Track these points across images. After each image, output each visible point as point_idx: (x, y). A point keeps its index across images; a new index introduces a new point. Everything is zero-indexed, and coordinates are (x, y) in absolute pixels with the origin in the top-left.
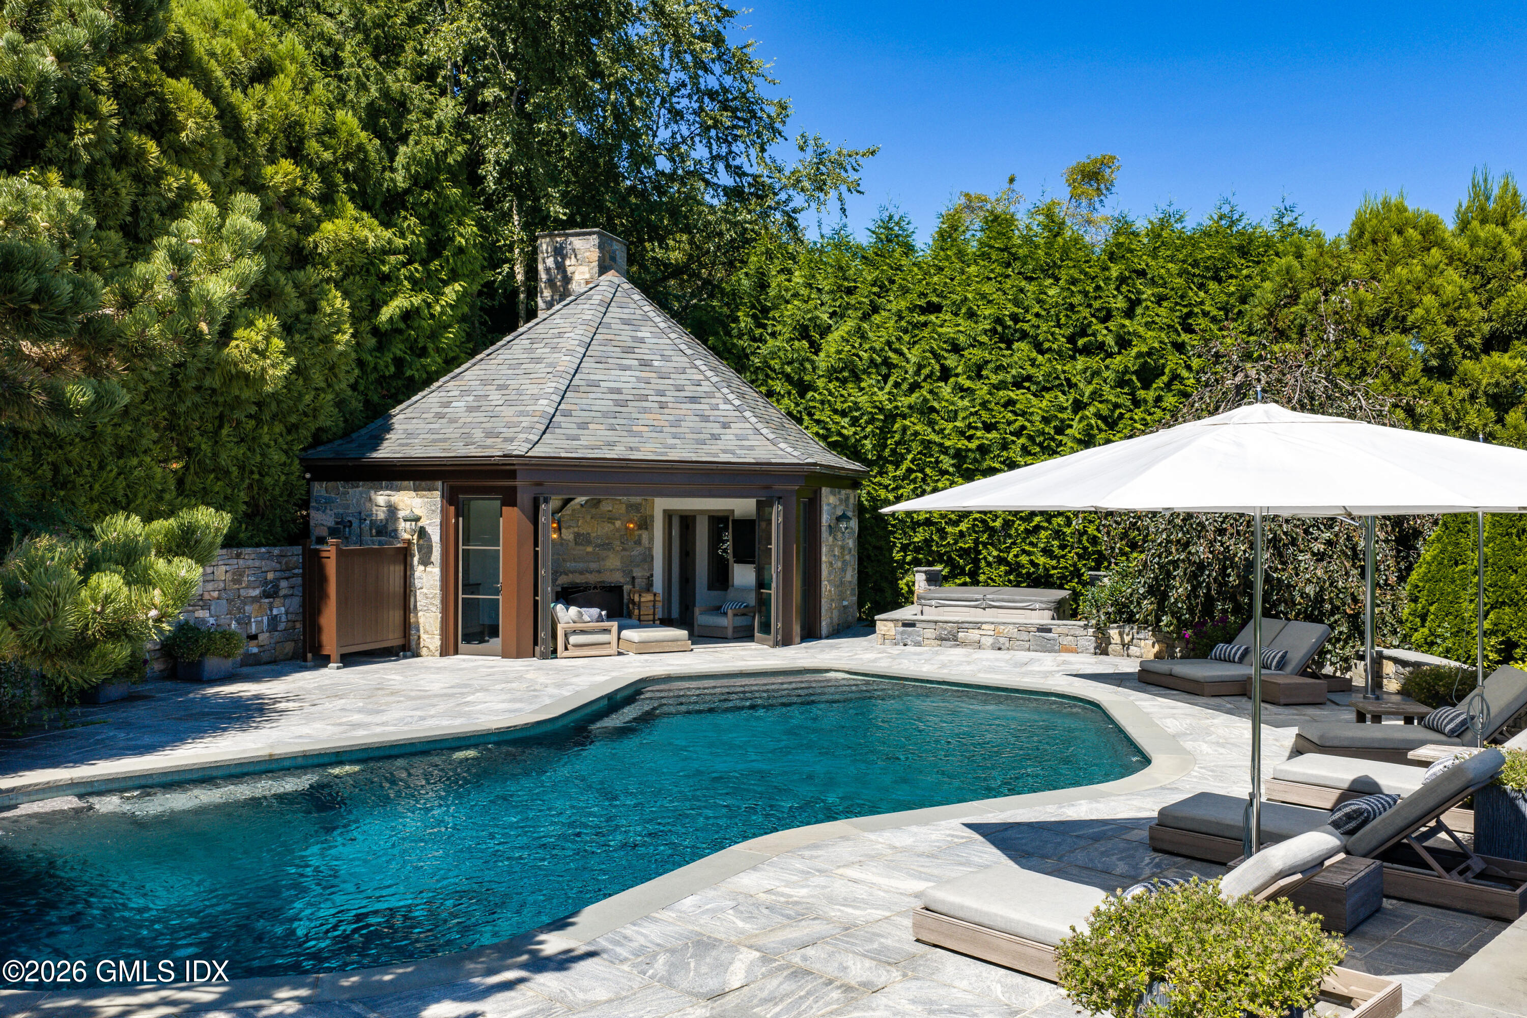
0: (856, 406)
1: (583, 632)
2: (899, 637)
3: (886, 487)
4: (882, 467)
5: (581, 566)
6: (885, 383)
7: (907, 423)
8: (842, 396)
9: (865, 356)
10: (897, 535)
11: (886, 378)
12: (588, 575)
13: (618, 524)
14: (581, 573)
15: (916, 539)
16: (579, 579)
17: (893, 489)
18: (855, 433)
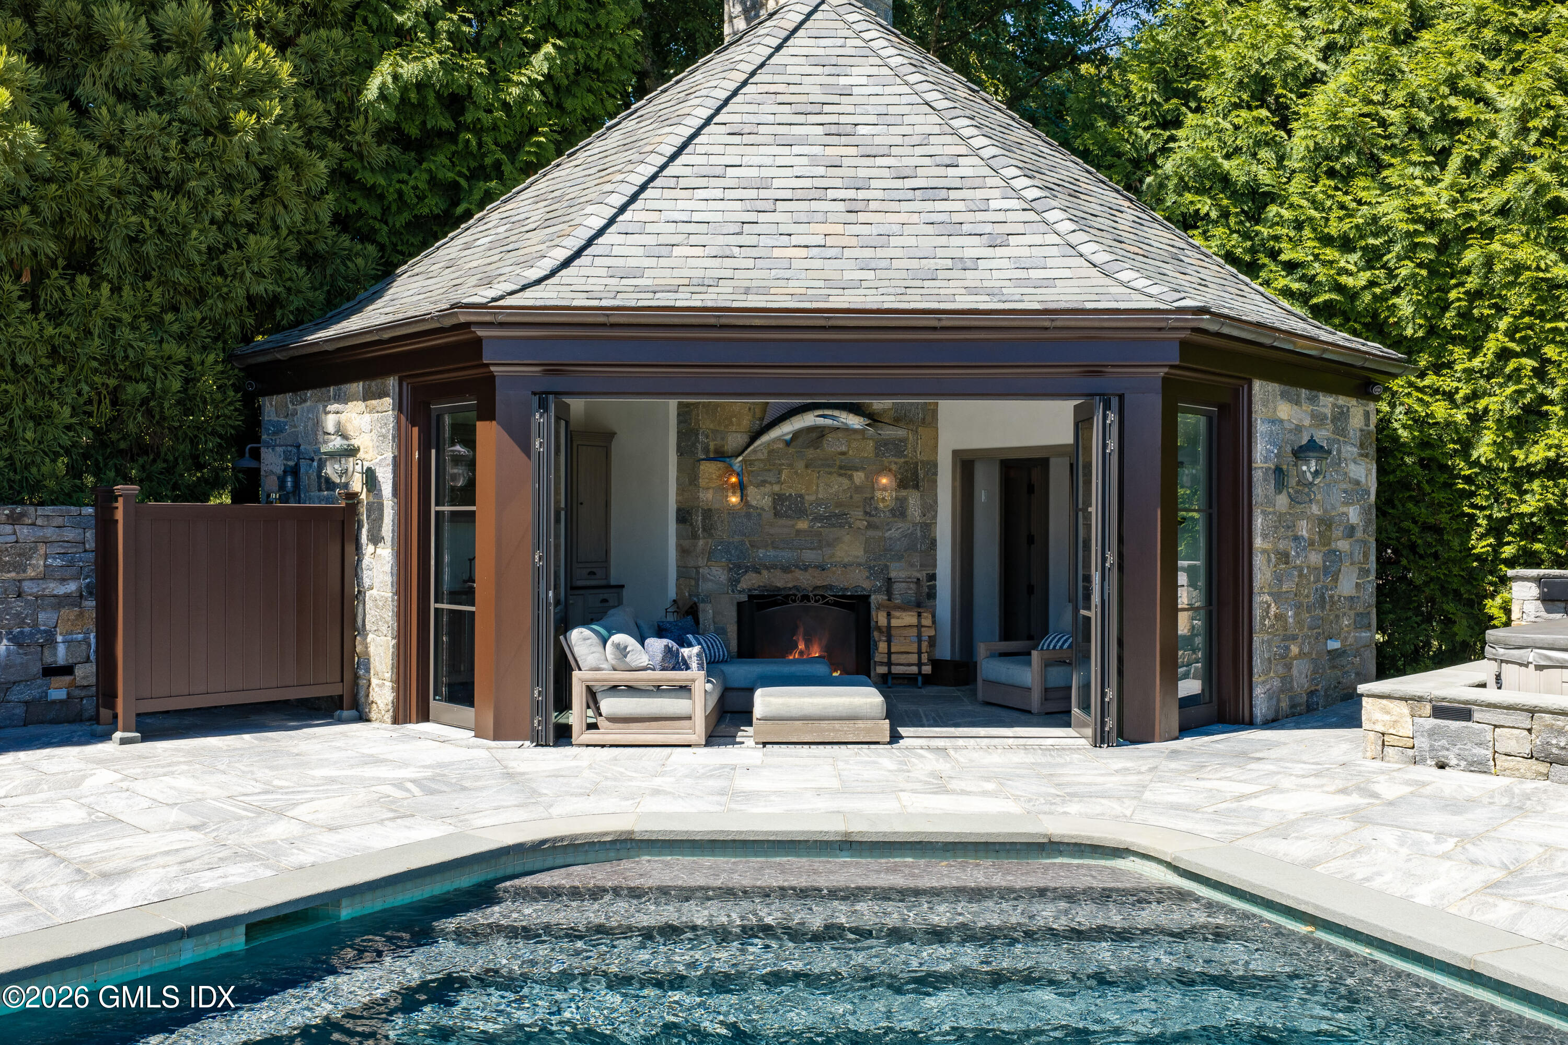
0: (1375, 225)
1: (632, 690)
2: (1422, 742)
3: (1449, 396)
4: (1439, 353)
5: (786, 555)
6: (1443, 168)
7: (1496, 246)
8: (1342, 207)
9: (1394, 115)
10: (1478, 501)
11: (1443, 156)
12: (799, 574)
13: (859, 477)
14: (786, 569)
15: (1524, 509)
16: (781, 581)
17: (1467, 399)
18: (1372, 284)
